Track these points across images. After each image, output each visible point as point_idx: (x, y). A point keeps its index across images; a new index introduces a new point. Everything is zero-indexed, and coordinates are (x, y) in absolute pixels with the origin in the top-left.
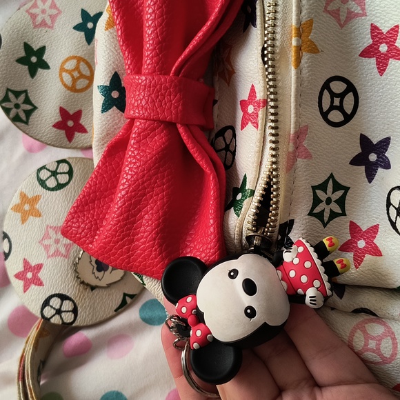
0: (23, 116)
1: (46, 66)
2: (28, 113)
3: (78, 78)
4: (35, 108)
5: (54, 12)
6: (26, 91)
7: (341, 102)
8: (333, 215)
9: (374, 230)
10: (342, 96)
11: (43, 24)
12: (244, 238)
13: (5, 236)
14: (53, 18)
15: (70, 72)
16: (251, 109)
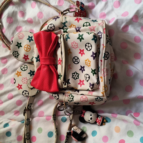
0: (17, 56)
1: (21, 46)
2: (18, 56)
3: (28, 49)
4: (19, 54)
5: (23, 36)
6: (17, 51)
7: (75, 60)
8: (77, 78)
9: (83, 81)
10: (77, 59)
11: (21, 38)
12: (62, 82)
13: (14, 79)
14: (23, 37)
15: (26, 48)
16: (60, 62)
